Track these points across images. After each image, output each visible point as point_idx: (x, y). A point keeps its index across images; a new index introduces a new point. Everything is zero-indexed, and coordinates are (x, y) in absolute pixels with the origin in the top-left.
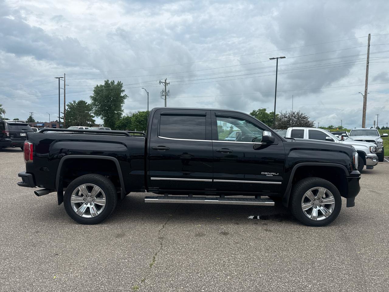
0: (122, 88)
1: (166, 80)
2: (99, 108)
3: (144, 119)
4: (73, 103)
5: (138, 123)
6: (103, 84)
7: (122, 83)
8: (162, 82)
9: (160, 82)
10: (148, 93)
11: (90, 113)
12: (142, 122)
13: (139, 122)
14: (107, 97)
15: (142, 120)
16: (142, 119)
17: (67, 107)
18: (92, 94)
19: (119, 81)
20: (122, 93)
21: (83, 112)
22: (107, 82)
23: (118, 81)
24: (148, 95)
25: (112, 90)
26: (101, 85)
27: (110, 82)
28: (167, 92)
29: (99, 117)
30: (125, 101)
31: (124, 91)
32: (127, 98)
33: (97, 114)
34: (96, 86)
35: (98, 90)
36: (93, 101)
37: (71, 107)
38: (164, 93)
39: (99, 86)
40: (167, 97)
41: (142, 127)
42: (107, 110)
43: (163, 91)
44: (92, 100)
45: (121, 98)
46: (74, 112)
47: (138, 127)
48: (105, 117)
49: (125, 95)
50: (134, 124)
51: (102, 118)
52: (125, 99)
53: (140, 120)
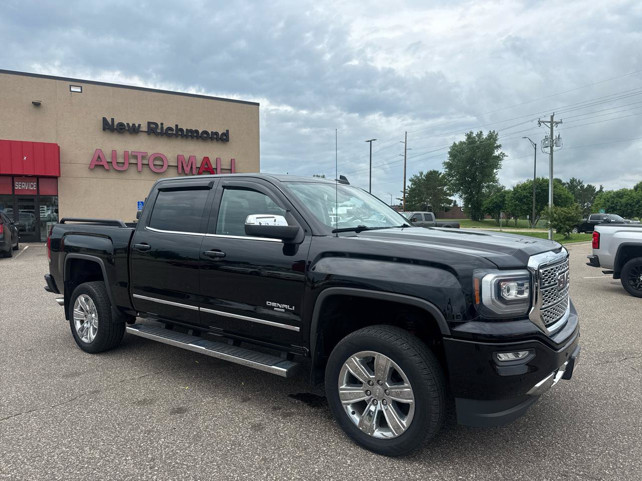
0: (497, 142)
1: (552, 117)
2: (456, 180)
3: (529, 193)
4: (419, 175)
5: (517, 202)
6: (464, 139)
7: (496, 133)
8: (543, 122)
9: (539, 123)
10: (535, 145)
11: (445, 188)
12: (525, 200)
13: (520, 200)
14: (471, 161)
15: (524, 196)
16: (525, 193)
17: (409, 184)
18: (447, 158)
19: (492, 131)
20: (496, 151)
21: (435, 188)
22: (469, 136)
23: (490, 132)
24: (535, 149)
25: (478, 148)
26: (461, 142)
27: (474, 135)
28: (554, 138)
29: (457, 195)
30: (502, 163)
31: (499, 146)
32: (505, 158)
33: (454, 190)
34: (452, 145)
35: (456, 151)
36: (447, 170)
37: (416, 182)
38: (547, 142)
39: (457, 144)
40: (555, 148)
41: (525, 208)
42: (469, 183)
43: (546, 139)
44: (446, 168)
45: (493, 159)
46: (419, 190)
47: (518, 208)
48: (465, 194)
49: (501, 153)
50: (510, 204)
51: (461, 196)
52: (501, 160)
53: (521, 196)
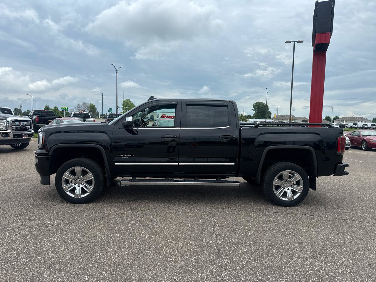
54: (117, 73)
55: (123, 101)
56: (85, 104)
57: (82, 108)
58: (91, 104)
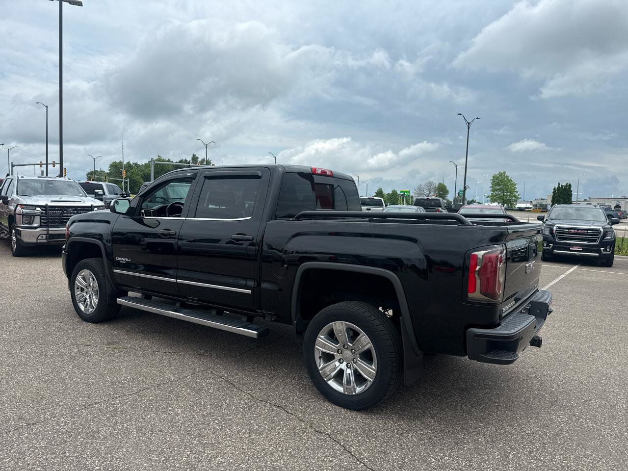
54: (469, 128)
55: (493, 177)
56: (431, 183)
57: (425, 191)
58: (440, 184)
